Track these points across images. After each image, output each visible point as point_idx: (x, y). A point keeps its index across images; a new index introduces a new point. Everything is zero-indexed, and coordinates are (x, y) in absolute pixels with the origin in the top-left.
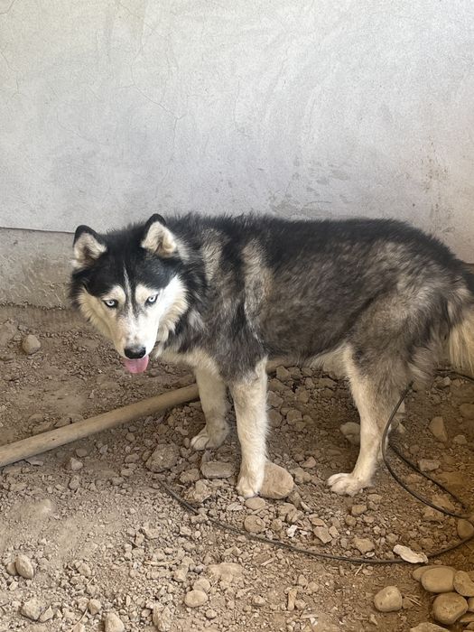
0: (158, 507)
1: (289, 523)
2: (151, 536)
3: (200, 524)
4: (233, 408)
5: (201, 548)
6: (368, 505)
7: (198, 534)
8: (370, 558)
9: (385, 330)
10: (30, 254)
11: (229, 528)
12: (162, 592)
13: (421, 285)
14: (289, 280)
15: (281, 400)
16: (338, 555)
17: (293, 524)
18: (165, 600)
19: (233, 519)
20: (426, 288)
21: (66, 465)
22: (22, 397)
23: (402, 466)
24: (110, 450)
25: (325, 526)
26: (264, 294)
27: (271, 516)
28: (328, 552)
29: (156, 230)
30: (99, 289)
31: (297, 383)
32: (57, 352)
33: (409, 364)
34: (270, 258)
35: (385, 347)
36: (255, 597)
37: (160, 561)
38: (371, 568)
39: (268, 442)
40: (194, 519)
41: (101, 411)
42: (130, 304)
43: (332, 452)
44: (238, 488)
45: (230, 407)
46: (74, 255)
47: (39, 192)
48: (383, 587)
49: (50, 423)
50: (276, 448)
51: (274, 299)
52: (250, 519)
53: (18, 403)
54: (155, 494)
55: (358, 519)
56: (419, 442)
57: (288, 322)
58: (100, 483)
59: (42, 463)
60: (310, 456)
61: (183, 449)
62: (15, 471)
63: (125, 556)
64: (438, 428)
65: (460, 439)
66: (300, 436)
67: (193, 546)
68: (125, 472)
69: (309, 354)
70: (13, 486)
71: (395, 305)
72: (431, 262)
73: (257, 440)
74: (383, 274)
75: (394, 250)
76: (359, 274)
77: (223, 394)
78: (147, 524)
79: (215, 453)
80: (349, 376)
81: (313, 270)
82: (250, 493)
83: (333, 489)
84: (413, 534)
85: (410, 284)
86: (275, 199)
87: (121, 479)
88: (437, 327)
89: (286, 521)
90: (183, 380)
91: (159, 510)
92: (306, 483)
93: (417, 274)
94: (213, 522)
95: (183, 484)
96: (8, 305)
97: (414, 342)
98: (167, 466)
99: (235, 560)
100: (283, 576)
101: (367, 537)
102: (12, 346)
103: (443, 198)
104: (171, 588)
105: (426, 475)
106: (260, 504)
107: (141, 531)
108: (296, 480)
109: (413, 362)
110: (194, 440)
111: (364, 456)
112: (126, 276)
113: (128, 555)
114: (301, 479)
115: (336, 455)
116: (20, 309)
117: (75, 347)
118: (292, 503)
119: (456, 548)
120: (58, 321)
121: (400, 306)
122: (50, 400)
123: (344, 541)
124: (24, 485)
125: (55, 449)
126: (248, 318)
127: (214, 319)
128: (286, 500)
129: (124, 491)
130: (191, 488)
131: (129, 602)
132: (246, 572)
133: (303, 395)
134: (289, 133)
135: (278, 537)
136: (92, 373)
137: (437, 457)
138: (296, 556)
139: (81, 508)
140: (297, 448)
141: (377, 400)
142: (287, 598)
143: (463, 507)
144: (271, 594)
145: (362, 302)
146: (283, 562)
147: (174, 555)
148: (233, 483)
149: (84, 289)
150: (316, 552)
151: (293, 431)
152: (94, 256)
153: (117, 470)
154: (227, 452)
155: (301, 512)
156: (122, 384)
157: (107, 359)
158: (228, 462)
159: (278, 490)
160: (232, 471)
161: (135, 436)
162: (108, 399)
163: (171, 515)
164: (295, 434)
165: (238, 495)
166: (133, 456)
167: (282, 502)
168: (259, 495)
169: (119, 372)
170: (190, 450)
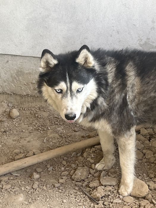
0: (78, 199)
4: (117, 149)
10: (15, 68)
14: (148, 83)
15: (143, 146)
19: (117, 207)
21: (31, 176)
22: (10, 140)
24: (54, 169)
26: (136, 91)
27: (136, 206)
29: (84, 53)
30: (53, 83)
31: (151, 137)
32: (27, 118)
34: (139, 72)
39: (135, 168)
40: (96, 206)
41: (50, 149)
42: (69, 92)
44: (119, 191)
45: (116, 149)
46: (41, 65)
47: (20, 36)
49: (23, 154)
50: (140, 170)
51: (142, 93)
52: (125, 207)
53: (7, 144)
54: (76, 193)
57: (149, 105)
58: (48, 186)
59: (19, 175)
61: (91, 170)
62: (6, 178)
66: (152, 165)
68: (61, 181)
70: (4, 186)
73: (130, 166)
77: (112, 142)
79: (107, 172)
82: (126, 194)
86: (141, 40)
87: (59, 185)
90: (91, 134)
91: (79, 201)
95: (91, 188)
96: (4, 93)
98: (83, 178)
102: (5, 114)
106: (131, 200)
108: (150, 188)
110: (97, 165)
112: (67, 77)
114: (153, 187)
116: (9, 96)
117: (36, 115)
118: (147, 200)
120: (29, 102)
122: (23, 142)
124: (10, 186)
125: (26, 168)
126: (129, 103)
127: (111, 104)
128: (144, 198)
129: (60, 191)
130: (95, 190)
133: (154, 143)
134: (150, 6)
136: (45, 129)
139: (38, 199)
140: (151, 171)
148: (117, 188)
149: (45, 84)
151: (149, 162)
152: (51, 66)
153: (57, 180)
154: (114, 172)
155: (152, 205)
156: (60, 135)
157: (53, 122)
158: (114, 177)
159: (140, 193)
160: (116, 182)
161: (67, 162)
162: (53, 143)
163: (85, 203)
164: (150, 163)
165: (119, 195)
166: (65, 172)
167: (142, 199)
168: (130, 195)
169: (59, 129)
170: (94, 171)
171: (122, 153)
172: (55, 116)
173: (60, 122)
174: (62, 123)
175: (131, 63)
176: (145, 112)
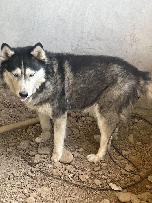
1: (69, 173)
2: (16, 175)
3: (36, 171)
5: (35, 181)
6: (101, 167)
7: (34, 175)
8: (100, 188)
9: (111, 99)
11: (46, 174)
12: (17, 198)
13: (126, 82)
15: (72, 125)
16: (88, 186)
17: (71, 173)
18: (19, 200)
19: (49, 170)
20: (128, 84)
23: (116, 152)
24: (4, 141)
25: (84, 174)
26: (71, 83)
27: (63, 170)
28: (84, 184)
29: (38, 49)
31: (78, 118)
33: (120, 114)
34: (72, 68)
35: (111, 107)
36: (54, 201)
37: (18, 185)
38: (100, 191)
39: (65, 141)
40: (33, 169)
41: (1, 126)
42: (23, 76)
43: (90, 146)
44: (51, 158)
45: (52, 127)
48: (104, 199)
50: (68, 143)
52: (55, 171)
54: (19, 159)
55: (97, 172)
56: (123, 143)
57: (79, 94)
60: (81, 147)
61: (31, 142)
63: (5, 183)
64: (131, 138)
65: (139, 143)
66: (78, 139)
67: (32, 180)
68: (8, 150)
69: (84, 107)
71: (116, 89)
72: (131, 74)
73: (61, 140)
74: (113, 76)
75: (117, 67)
76: (104, 75)
78: (15, 171)
79: (44, 144)
80: (97, 117)
81: (87, 73)
82: (56, 160)
83: (88, 160)
84: (117, 179)
85: (122, 81)
86: (73, 46)
87: (7, 153)
88: (132, 99)
89: (69, 172)
90: (34, 115)
91: (20, 165)
92: (78, 157)
93: (125, 77)
94: (41, 171)
95: (30, 156)
97: (122, 105)
98: (25, 148)
99: (48, 186)
100: (65, 193)
101: (99, 179)
103: (138, 50)
104: (21, 196)
105: (124, 156)
106: (59, 165)
107: (12, 173)
108: (74, 156)
109: (121, 113)
110: (36, 139)
111: (101, 148)
112: (22, 64)
113: (6, 182)
114: (76, 156)
115: (91, 147)
118: (72, 165)
119: (133, 185)
121: (118, 90)
123: (90, 181)
126: (66, 92)
128: (69, 164)
129: (7, 157)
130: (33, 157)
131: (4, 200)
132: (51, 191)
133: (80, 123)
135: (65, 178)
137: (129, 150)
138: (71, 185)
140: (76, 144)
141: (107, 127)
142: (66, 202)
143: (137, 170)
144: (60, 200)
145: (104, 87)
146: (66, 188)
147: (24, 183)
148: (50, 156)
149: (6, 70)
150: (79, 185)
151: (75, 136)
152: (9, 56)
153: (5, 149)
154: (49, 144)
155: (75, 169)
156: (10, 115)
157: (6, 105)
158: (49, 148)
159: (67, 160)
160: (49, 152)
161: (14, 136)
162: (4, 121)
163: (25, 167)
164: (76, 138)
165: (51, 161)
166: (12, 144)
167: (68, 165)
168: (59, 161)
169: (10, 111)
170: (34, 143)
171: (57, 131)
172: (7, 101)
173: (11, 105)
174: (12, 106)
175: (67, 62)
176: (76, 99)
